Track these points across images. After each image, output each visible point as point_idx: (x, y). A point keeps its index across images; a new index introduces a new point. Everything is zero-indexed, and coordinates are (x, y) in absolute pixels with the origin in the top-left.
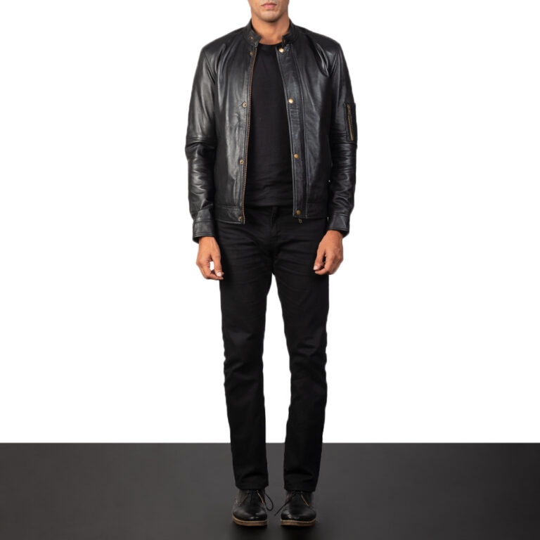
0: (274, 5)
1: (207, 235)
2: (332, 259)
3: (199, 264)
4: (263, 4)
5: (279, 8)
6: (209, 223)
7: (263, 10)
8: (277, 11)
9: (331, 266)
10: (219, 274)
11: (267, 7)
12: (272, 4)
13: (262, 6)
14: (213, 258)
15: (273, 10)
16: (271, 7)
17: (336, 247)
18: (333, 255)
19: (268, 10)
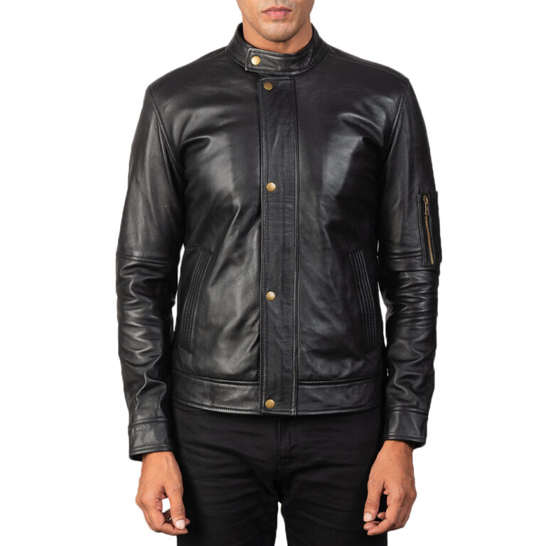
0: (287, 10)
1: (159, 449)
2: (400, 500)
3: (141, 504)
4: (265, 9)
5: (295, 15)
6: (162, 426)
7: (266, 21)
8: (291, 21)
9: (399, 513)
10: (180, 524)
11: (273, 15)
12: (281, 9)
13: (265, 12)
14: (168, 493)
15: (284, 20)
16: (279, 14)
17: (404, 476)
18: (401, 491)
19: (276, 21)
